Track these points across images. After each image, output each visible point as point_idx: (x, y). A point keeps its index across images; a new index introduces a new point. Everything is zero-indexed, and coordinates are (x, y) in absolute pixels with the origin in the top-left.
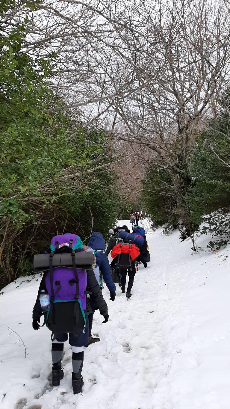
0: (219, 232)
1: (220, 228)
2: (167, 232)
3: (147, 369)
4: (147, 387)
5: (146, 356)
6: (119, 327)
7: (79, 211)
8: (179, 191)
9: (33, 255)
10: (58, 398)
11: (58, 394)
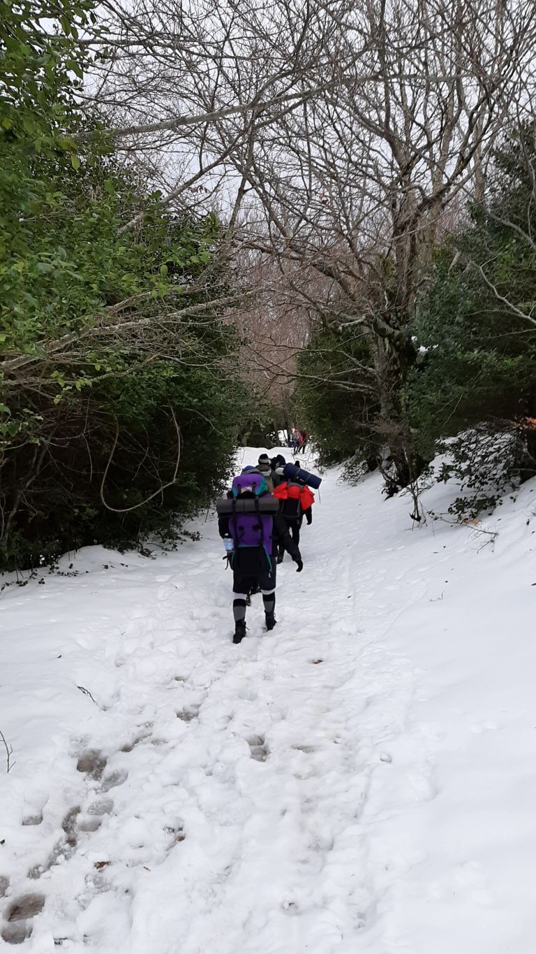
0: (478, 478)
1: (482, 470)
2: (352, 478)
3: (308, 801)
4: (309, 847)
5: (307, 770)
6: (240, 697)
7: (149, 420)
8: (386, 381)
9: (32, 521)
10: (87, 876)
11: (89, 867)
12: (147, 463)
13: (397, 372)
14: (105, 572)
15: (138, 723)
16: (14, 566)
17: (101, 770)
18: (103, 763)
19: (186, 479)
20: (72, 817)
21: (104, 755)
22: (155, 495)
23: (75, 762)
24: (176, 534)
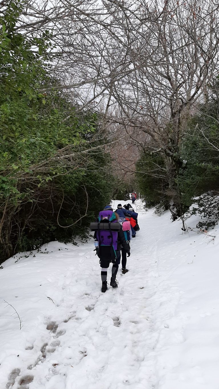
0: (208, 214)
1: (209, 210)
2: (159, 213)
3: (135, 342)
4: (135, 360)
5: (135, 330)
6: (111, 302)
7: (75, 191)
8: (171, 174)
9: (31, 232)
10: (50, 369)
11: (50, 366)
12: (75, 208)
13: (175, 170)
14: (59, 251)
15: (70, 312)
16: (24, 250)
17: (56, 329)
18: (57, 327)
19: (91, 214)
20: (44, 347)
21: (57, 323)
22: (78, 220)
23: (46, 326)
24: (87, 236)
